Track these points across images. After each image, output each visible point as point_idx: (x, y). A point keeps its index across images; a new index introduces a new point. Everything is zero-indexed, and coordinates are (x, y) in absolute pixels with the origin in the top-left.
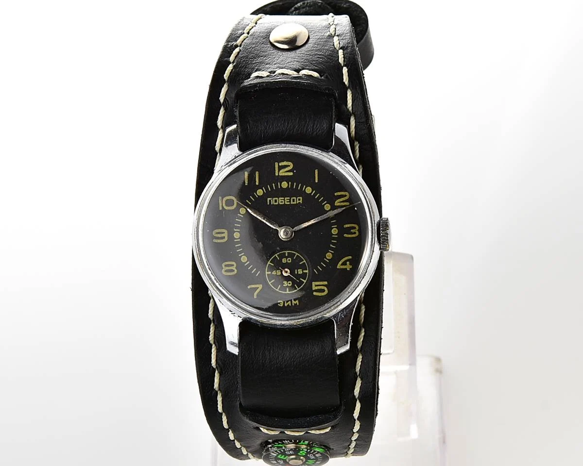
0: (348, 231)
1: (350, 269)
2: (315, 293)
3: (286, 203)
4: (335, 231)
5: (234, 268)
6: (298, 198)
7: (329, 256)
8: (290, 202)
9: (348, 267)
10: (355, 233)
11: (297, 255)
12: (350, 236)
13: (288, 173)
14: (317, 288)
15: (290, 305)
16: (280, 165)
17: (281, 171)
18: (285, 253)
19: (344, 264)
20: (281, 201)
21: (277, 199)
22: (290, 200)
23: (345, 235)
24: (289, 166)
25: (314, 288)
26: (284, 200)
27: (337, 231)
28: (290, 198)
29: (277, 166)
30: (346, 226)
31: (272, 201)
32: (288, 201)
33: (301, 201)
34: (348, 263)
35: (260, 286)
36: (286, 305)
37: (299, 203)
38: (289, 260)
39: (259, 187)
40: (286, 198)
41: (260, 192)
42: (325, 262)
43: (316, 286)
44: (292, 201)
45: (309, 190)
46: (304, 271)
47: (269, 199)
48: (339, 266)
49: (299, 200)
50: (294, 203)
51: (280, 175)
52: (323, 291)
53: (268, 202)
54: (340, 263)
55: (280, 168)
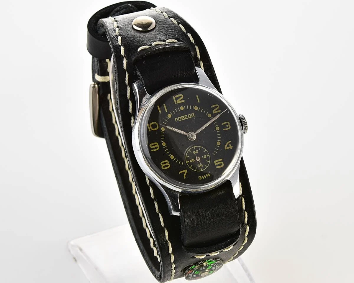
0: (225, 126)
1: (232, 148)
2: (217, 167)
3: (186, 119)
4: (217, 128)
5: (168, 164)
6: (192, 114)
7: (219, 143)
8: (188, 117)
9: (231, 147)
10: (229, 127)
11: (201, 148)
12: (226, 129)
13: (182, 101)
14: (217, 164)
15: (205, 177)
16: (176, 97)
17: (177, 101)
18: (194, 148)
19: (228, 146)
20: (183, 118)
21: (180, 117)
22: (187, 116)
23: (224, 129)
24: (181, 97)
25: (216, 164)
26: (184, 117)
27: (219, 128)
28: (187, 115)
29: (174, 99)
30: (223, 124)
31: (177, 119)
32: (187, 117)
33: (194, 116)
34: (230, 145)
35: (186, 171)
36: (203, 178)
37: (193, 117)
38: (197, 151)
39: (168, 113)
40: (185, 116)
41: (169, 116)
42: (217, 148)
43: (216, 162)
44: (189, 116)
45: (196, 108)
46: (208, 156)
47: (175, 119)
48: (226, 148)
49: (192, 115)
50: (190, 118)
51: (178, 103)
52: (221, 164)
53: (176, 120)
54: (226, 146)
55: (177, 99)
